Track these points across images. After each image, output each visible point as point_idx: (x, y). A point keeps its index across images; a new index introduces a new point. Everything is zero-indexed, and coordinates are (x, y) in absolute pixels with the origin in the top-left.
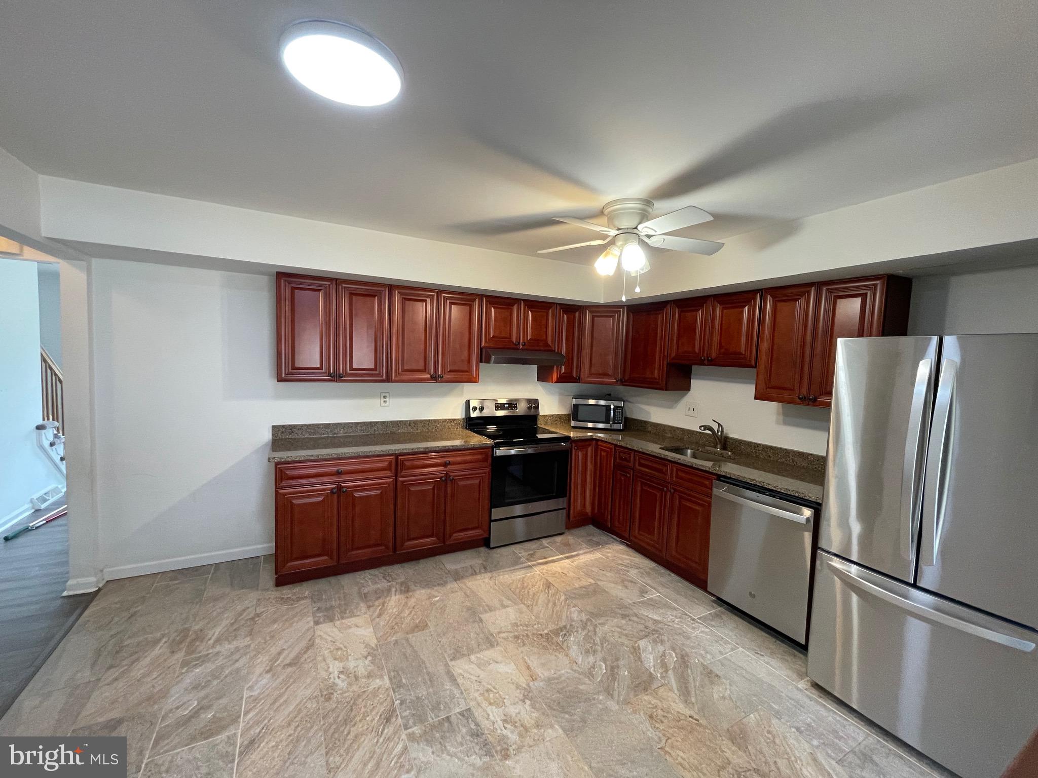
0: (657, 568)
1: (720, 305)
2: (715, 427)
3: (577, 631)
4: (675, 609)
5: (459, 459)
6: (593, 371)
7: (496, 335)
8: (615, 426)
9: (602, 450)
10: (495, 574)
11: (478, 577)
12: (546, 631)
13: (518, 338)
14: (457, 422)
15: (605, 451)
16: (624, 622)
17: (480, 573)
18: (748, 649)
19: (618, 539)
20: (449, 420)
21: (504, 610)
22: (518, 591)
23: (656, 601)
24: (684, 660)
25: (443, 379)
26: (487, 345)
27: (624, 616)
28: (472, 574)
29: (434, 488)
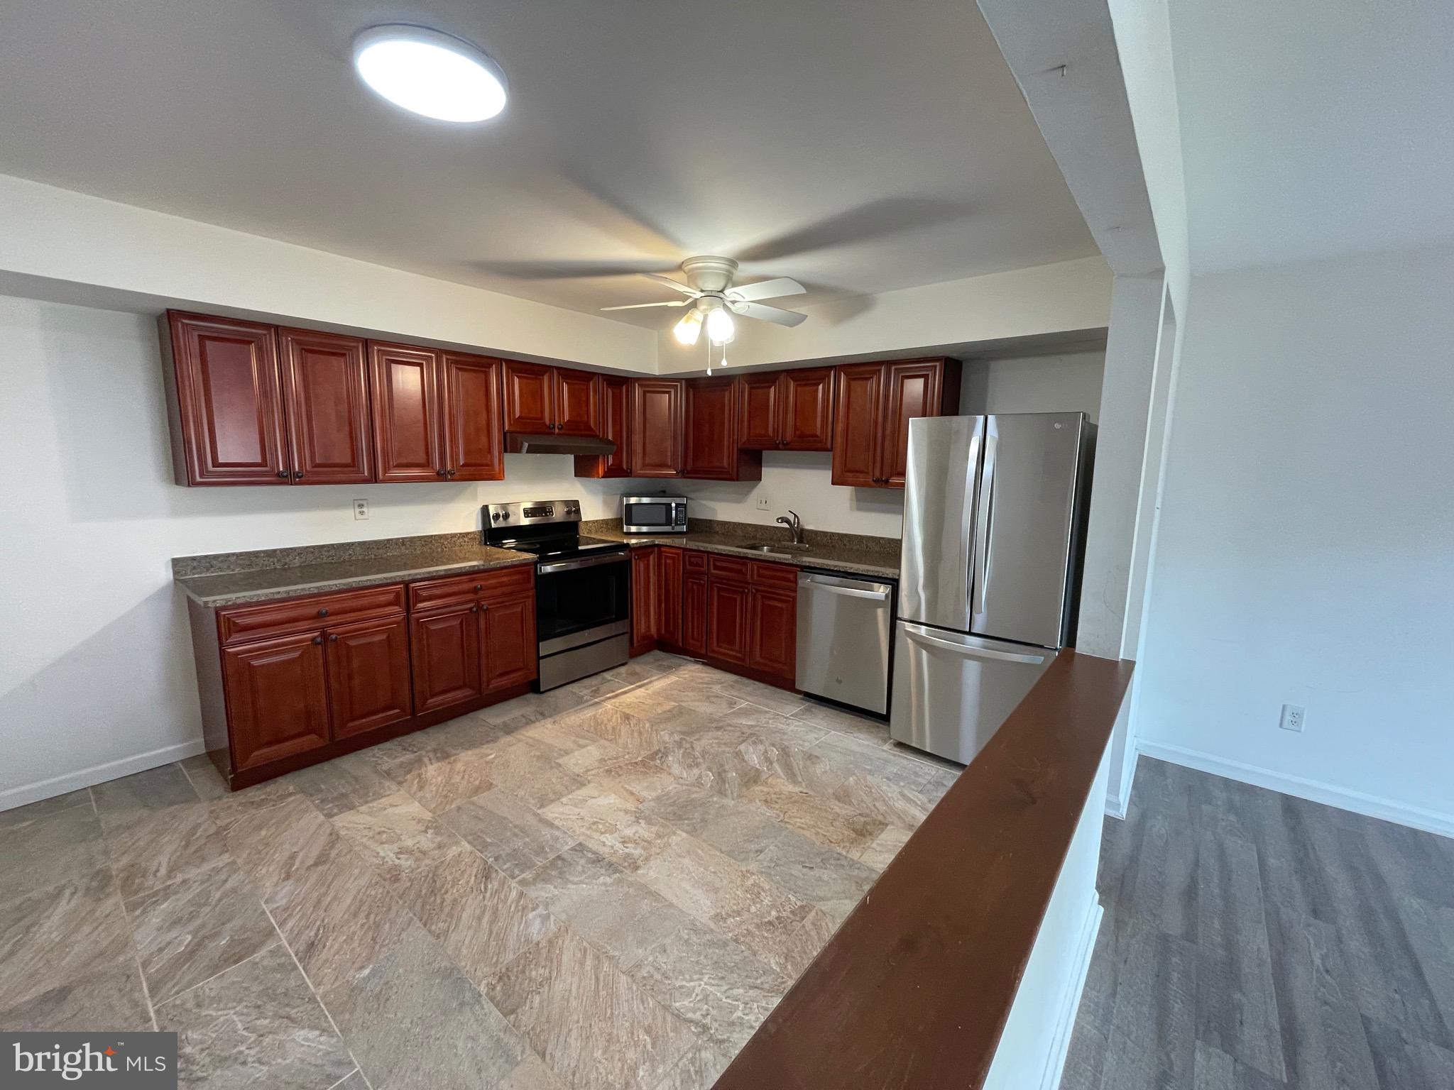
0: (739, 680)
1: (794, 381)
2: (791, 518)
3: (674, 751)
4: (767, 712)
5: (493, 582)
6: (648, 461)
7: (523, 415)
8: (678, 529)
9: (666, 557)
10: (557, 718)
11: (537, 724)
12: (640, 759)
13: (552, 419)
14: (472, 536)
15: (671, 557)
16: (720, 733)
17: (537, 720)
18: (840, 731)
19: (692, 659)
20: (460, 534)
21: (583, 750)
22: (592, 728)
23: (746, 708)
24: (785, 752)
25: (454, 477)
26: (513, 428)
27: (718, 729)
28: (527, 724)
29: (461, 623)
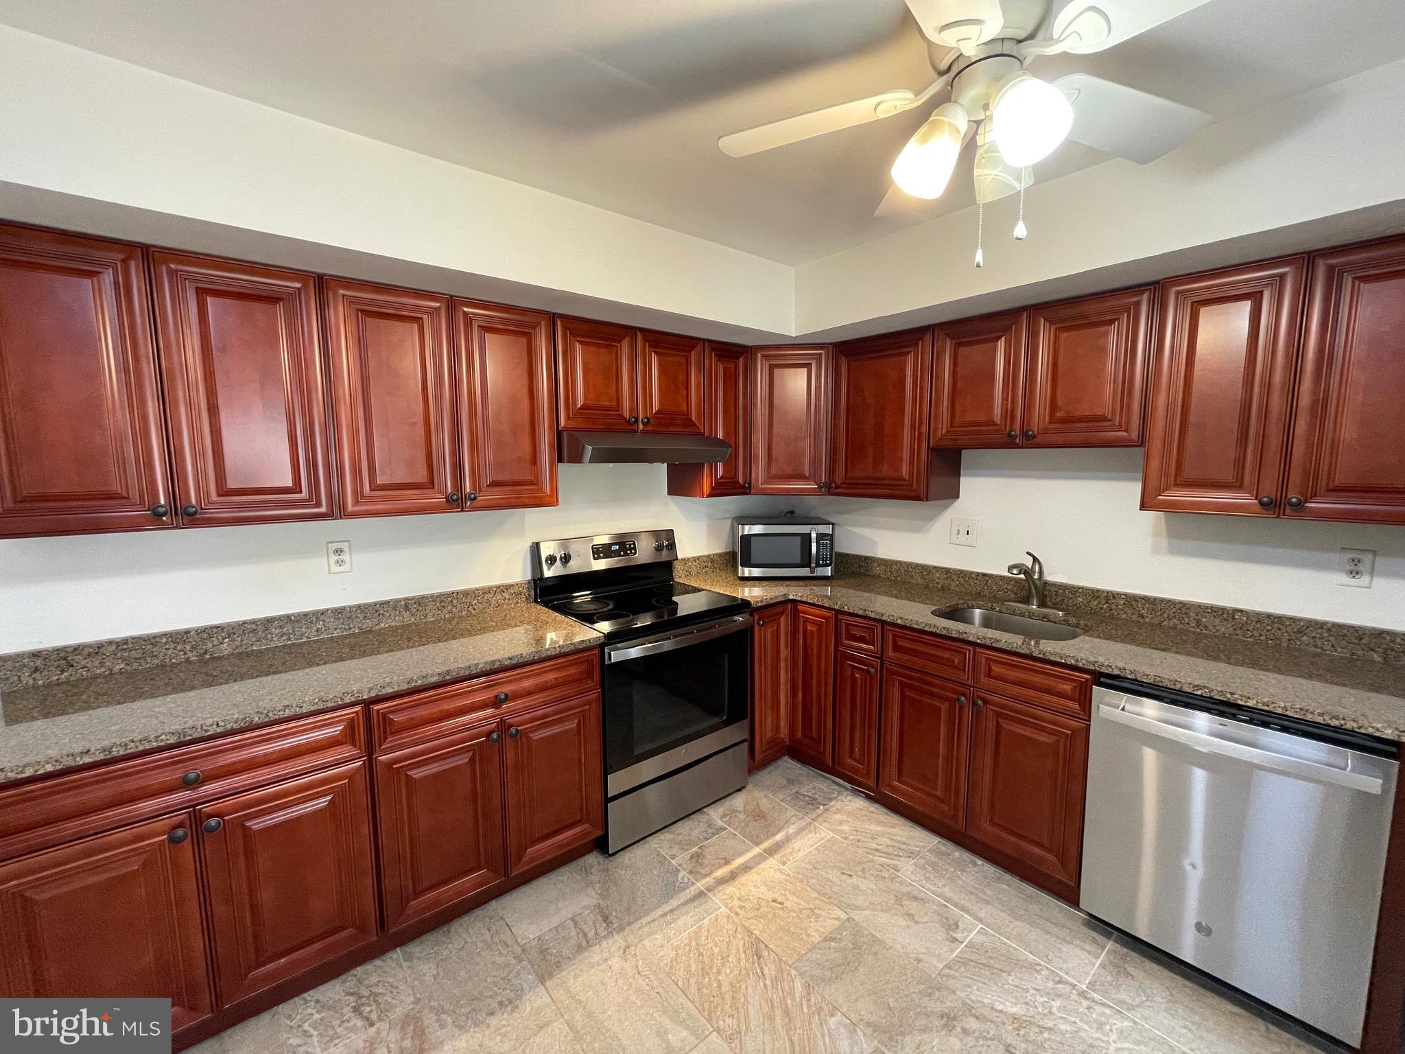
0: (944, 849)
1: (1052, 323)
2: (1030, 564)
4: (1036, 969)
5: (527, 684)
6: (775, 470)
7: (589, 402)
8: (820, 572)
9: (806, 620)
10: (631, 937)
13: (634, 409)
14: (516, 590)
15: (813, 623)
17: (598, 938)
19: (848, 785)
20: (497, 587)
22: (694, 985)
23: (985, 948)
25: (475, 503)
26: (572, 424)
27: (947, 1022)
29: (472, 760)
